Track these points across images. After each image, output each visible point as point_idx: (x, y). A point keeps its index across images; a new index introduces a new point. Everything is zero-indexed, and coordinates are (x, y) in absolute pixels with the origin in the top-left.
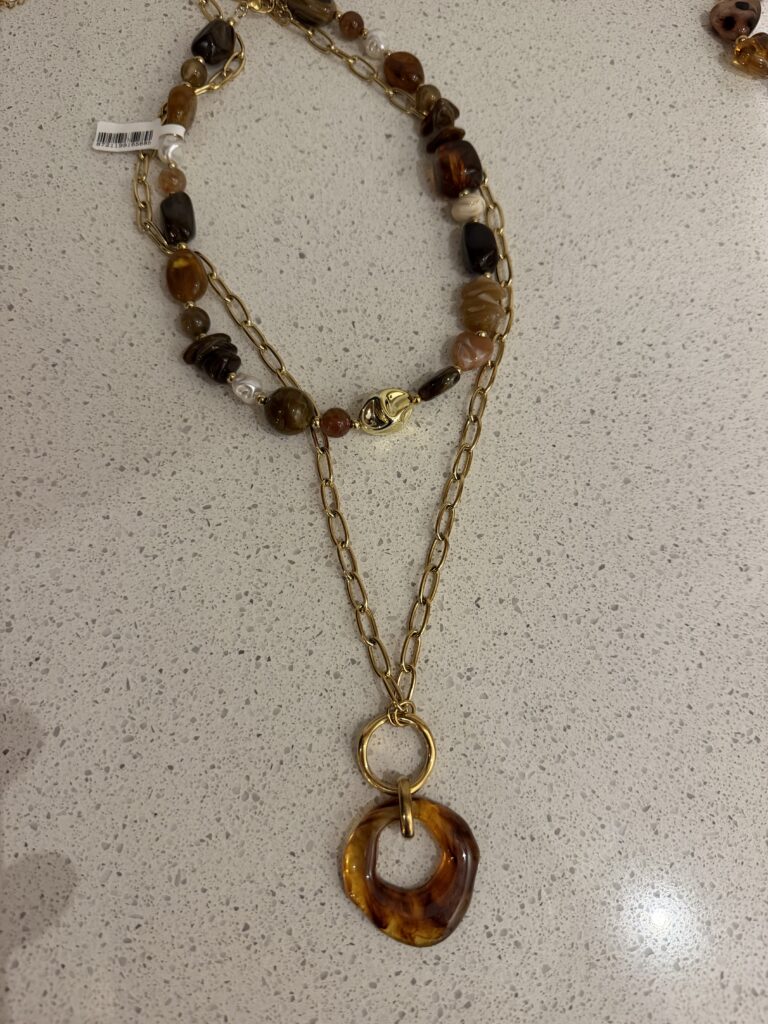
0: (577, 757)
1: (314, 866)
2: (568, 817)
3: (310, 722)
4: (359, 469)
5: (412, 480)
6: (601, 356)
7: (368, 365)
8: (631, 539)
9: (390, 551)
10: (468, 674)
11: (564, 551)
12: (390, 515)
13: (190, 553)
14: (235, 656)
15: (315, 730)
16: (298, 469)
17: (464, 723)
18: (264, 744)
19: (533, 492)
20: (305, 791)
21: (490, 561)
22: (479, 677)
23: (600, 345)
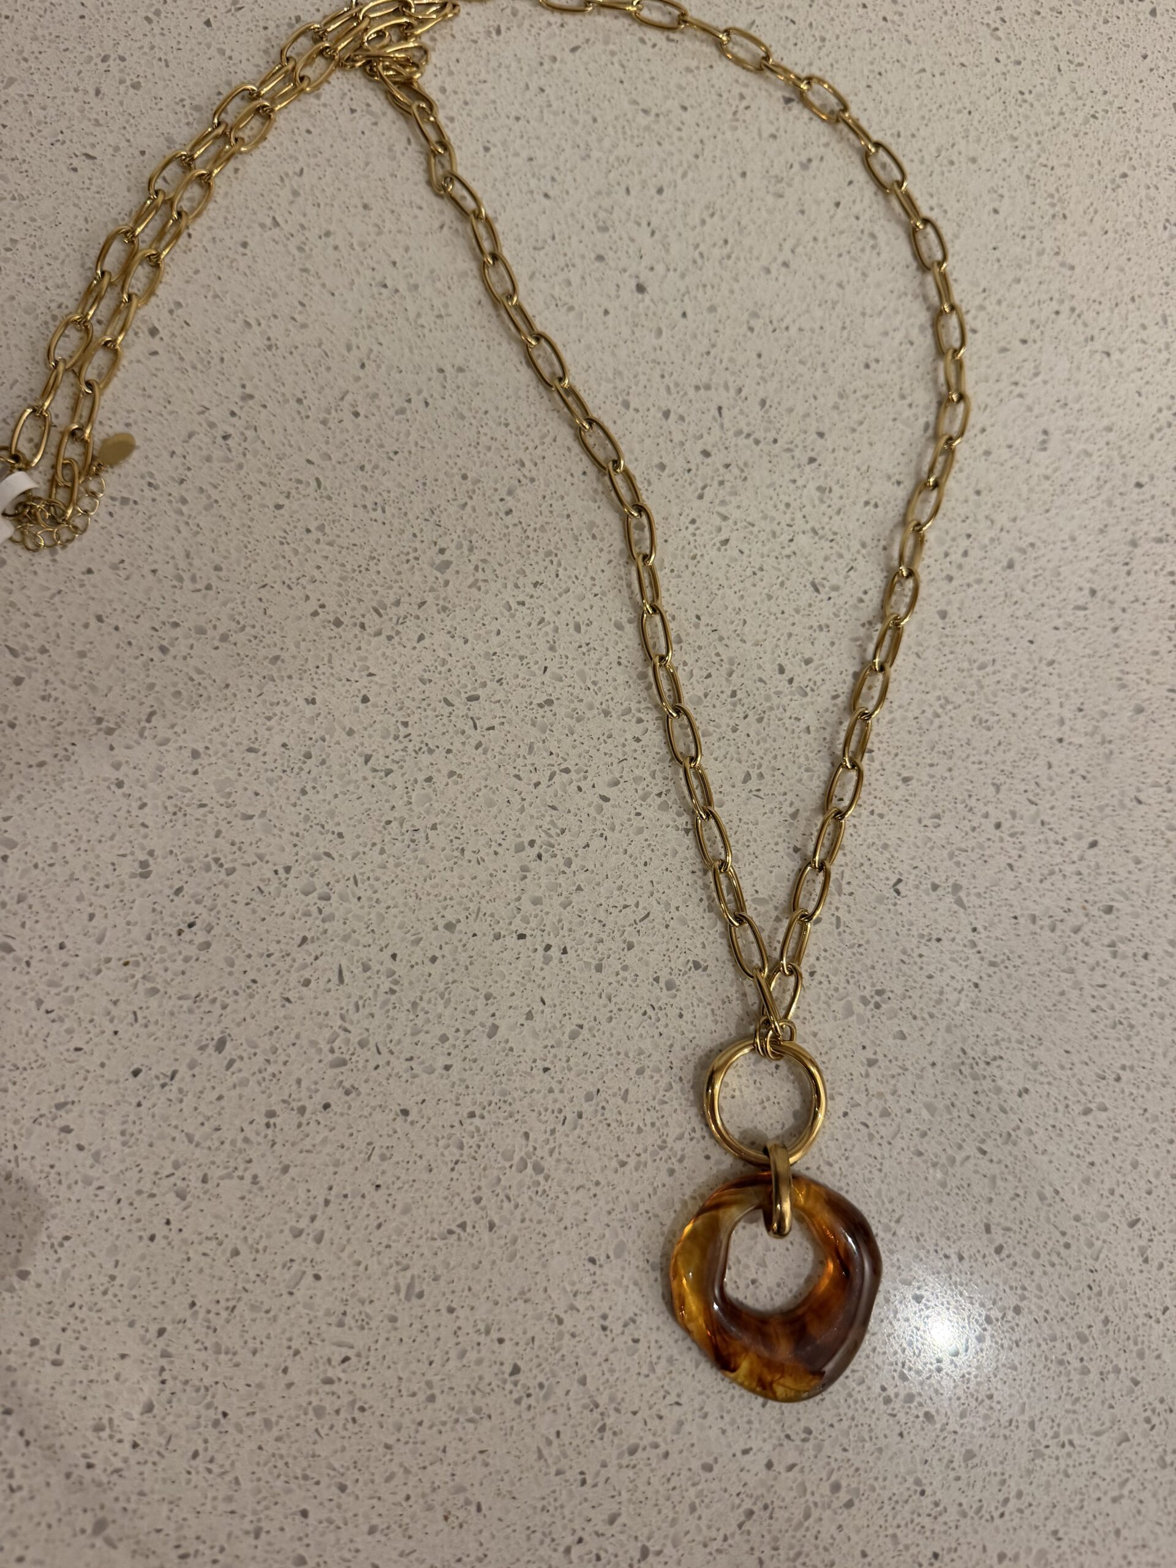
0: (1035, 1139)
1: (625, 1282)
2: (1015, 1227)
3: (627, 1055)
4: (718, 655)
5: (801, 680)
6: (1110, 503)
7: (739, 482)
8: (1140, 802)
9: (761, 794)
10: (877, 998)
11: (1038, 813)
12: (764, 734)
13: (445, 772)
14: (511, 941)
15: (634, 1068)
16: (620, 646)
17: (867, 1075)
18: (555, 1085)
19: (993, 714)
20: (614, 1163)
21: (920, 821)
22: (894, 1004)
23: (1108, 485)
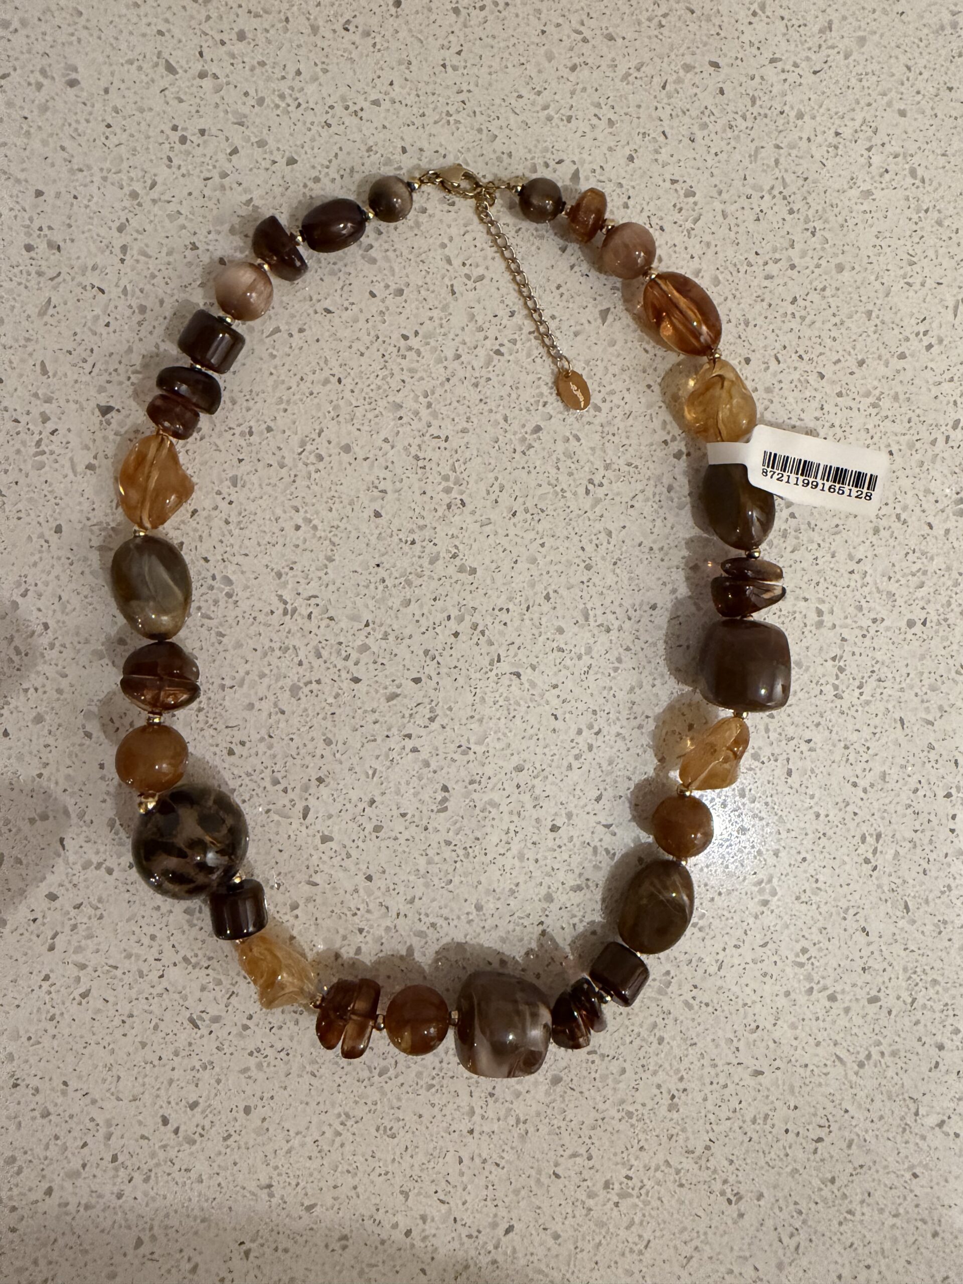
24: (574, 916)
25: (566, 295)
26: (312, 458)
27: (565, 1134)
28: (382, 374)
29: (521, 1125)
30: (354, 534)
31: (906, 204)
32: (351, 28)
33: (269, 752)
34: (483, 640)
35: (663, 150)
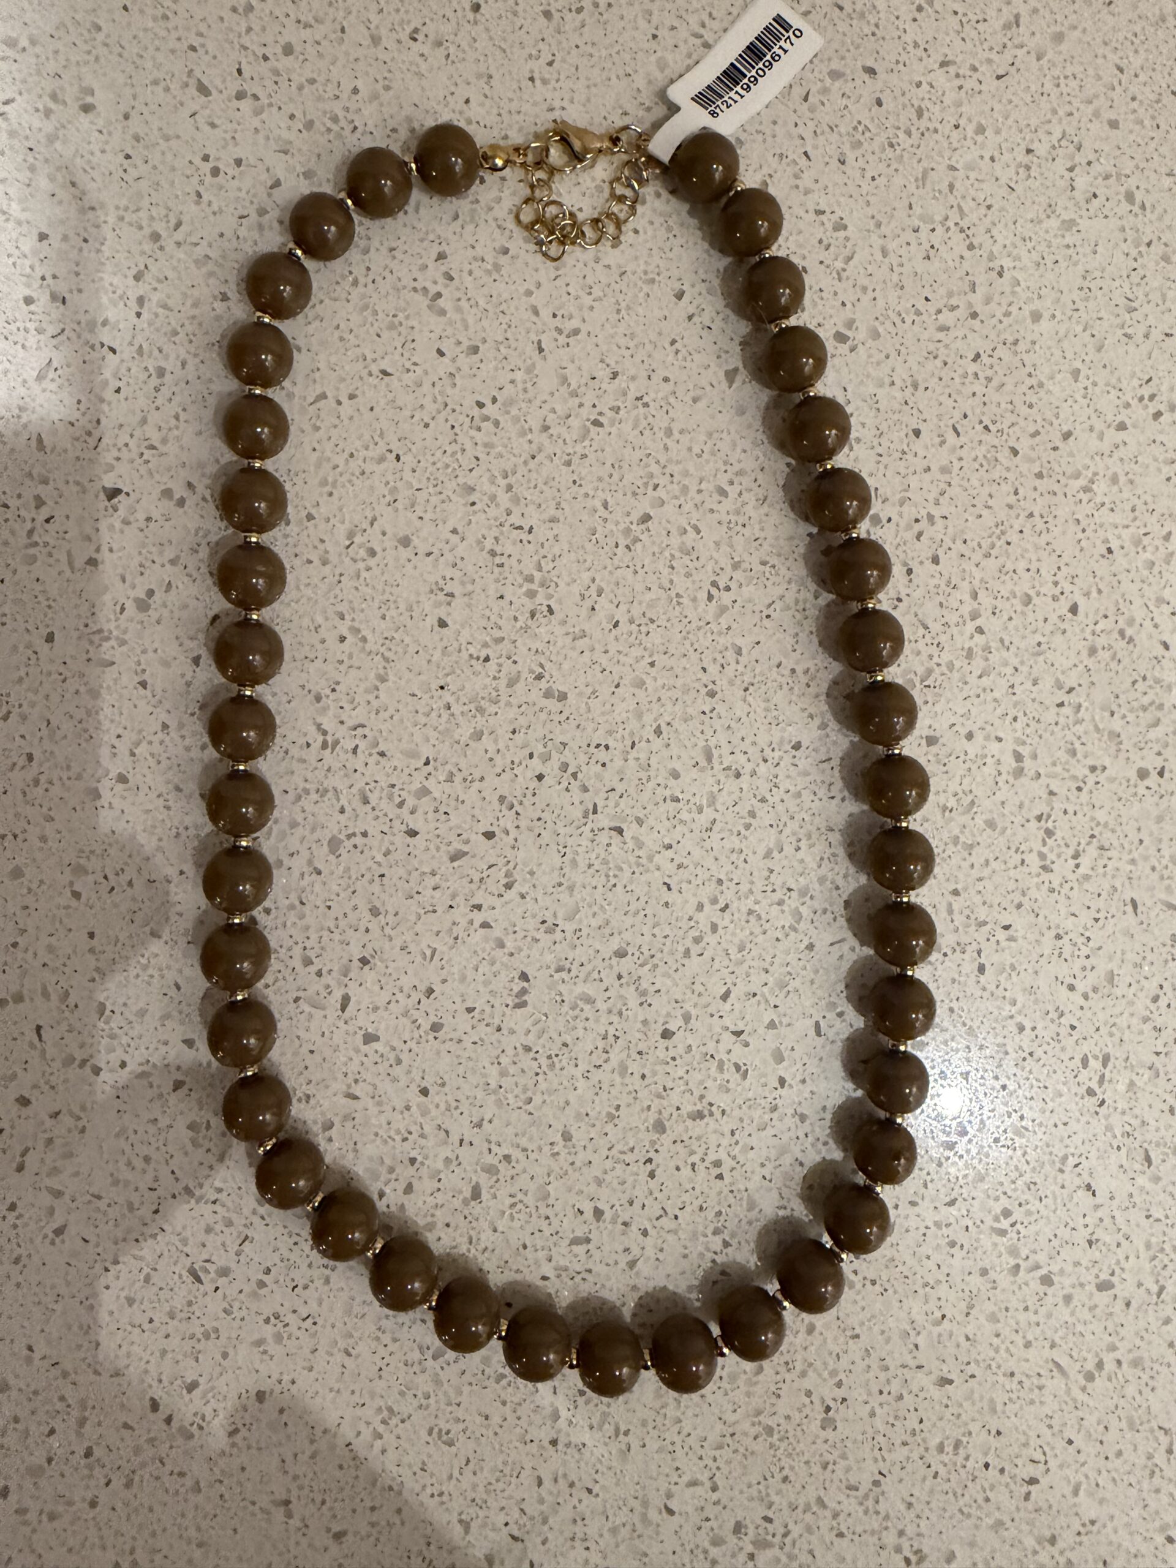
24: (692, 1153)
25: (684, 351)
26: (362, 553)
27: (680, 1452)
28: (450, 449)
29: (621, 1437)
30: (412, 649)
31: (1121, 236)
32: (420, 37)
33: (300, 923)
34: (575, 786)
35: (805, 175)
